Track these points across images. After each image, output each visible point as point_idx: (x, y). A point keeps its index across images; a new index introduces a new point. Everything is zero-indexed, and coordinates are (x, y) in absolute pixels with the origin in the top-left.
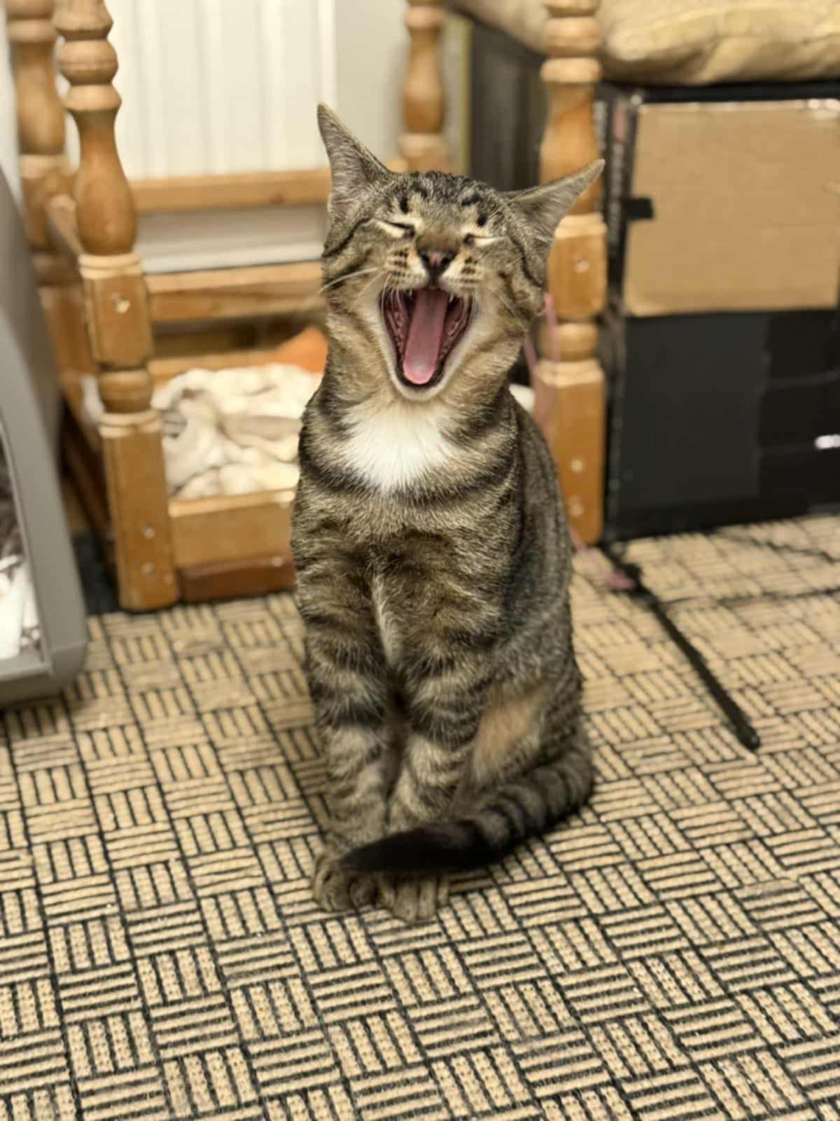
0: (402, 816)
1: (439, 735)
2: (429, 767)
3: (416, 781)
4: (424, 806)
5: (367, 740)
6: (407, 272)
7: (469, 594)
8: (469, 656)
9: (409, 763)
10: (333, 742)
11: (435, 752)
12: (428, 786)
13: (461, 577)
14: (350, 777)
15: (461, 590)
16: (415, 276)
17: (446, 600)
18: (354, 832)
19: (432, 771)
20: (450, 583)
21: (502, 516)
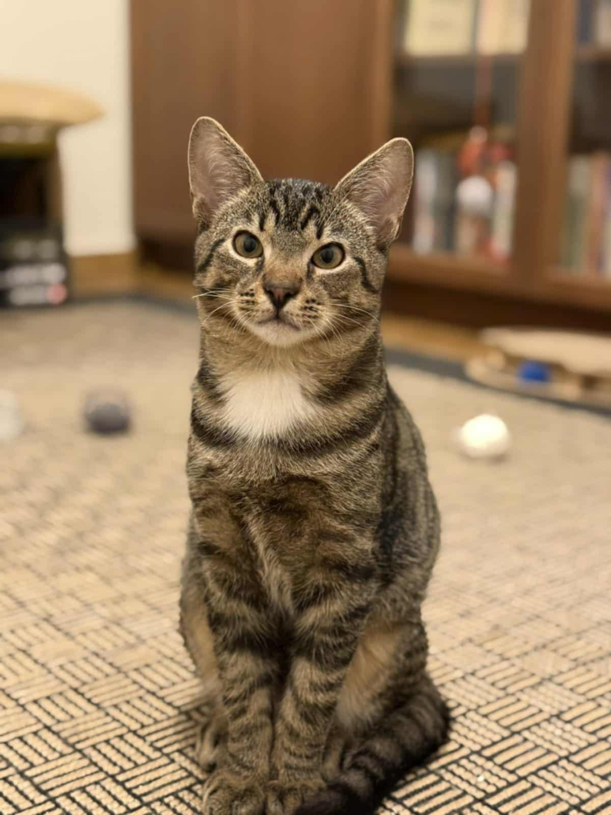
0: (286, 732)
1: (318, 657)
2: (308, 685)
3: (298, 700)
4: (305, 723)
5: (258, 665)
6: (256, 308)
7: (344, 527)
8: (347, 585)
9: (292, 683)
10: (229, 666)
11: (314, 672)
12: (307, 704)
13: (336, 514)
14: (245, 698)
15: (338, 526)
16: (263, 312)
17: (324, 535)
18: (245, 752)
19: (311, 690)
20: (327, 519)
21: (373, 461)
